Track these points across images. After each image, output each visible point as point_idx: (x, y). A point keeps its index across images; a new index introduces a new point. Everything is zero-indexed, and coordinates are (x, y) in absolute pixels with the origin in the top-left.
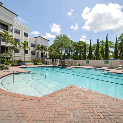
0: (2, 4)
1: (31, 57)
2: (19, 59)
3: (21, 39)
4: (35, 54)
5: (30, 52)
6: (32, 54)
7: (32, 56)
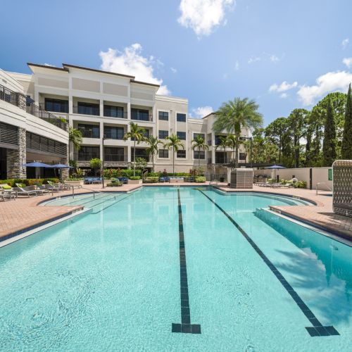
0: (134, 77)
1: (193, 164)
2: (162, 171)
3: (171, 130)
4: (203, 157)
5: (190, 154)
6: (195, 158)
7: (195, 162)
